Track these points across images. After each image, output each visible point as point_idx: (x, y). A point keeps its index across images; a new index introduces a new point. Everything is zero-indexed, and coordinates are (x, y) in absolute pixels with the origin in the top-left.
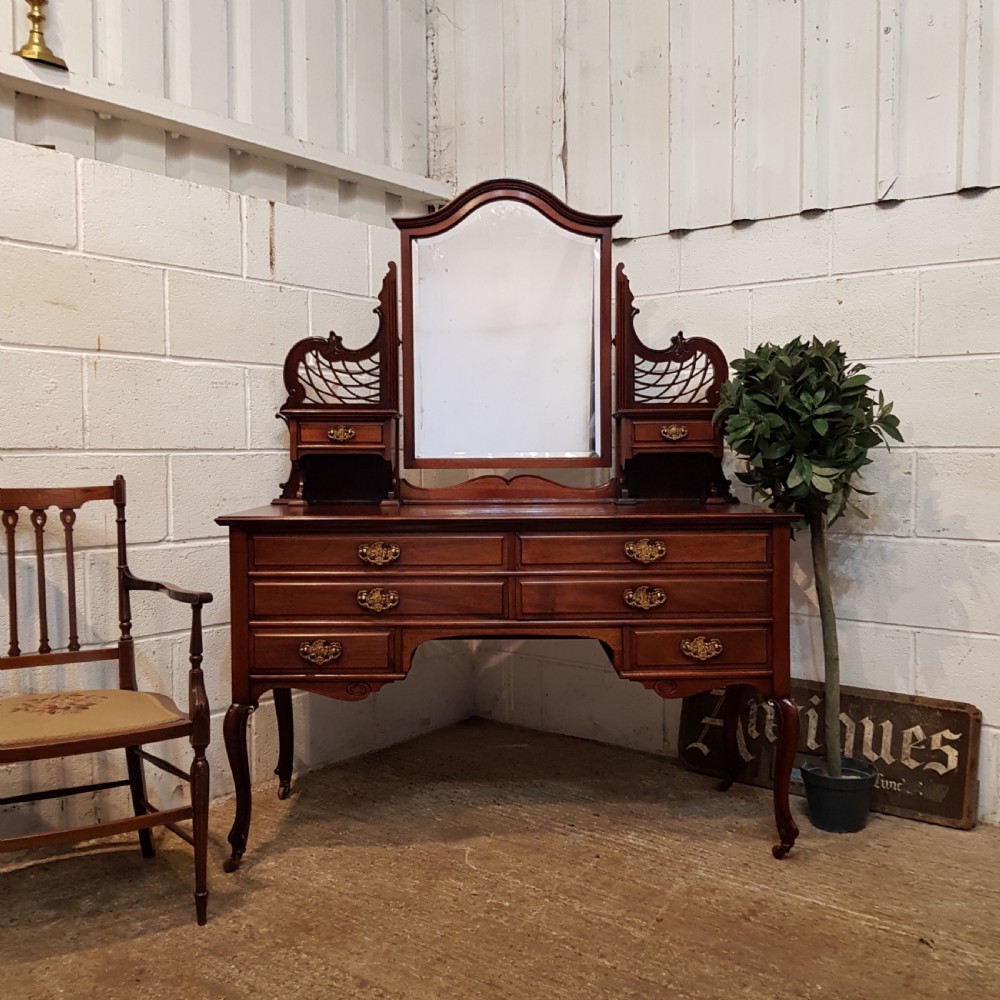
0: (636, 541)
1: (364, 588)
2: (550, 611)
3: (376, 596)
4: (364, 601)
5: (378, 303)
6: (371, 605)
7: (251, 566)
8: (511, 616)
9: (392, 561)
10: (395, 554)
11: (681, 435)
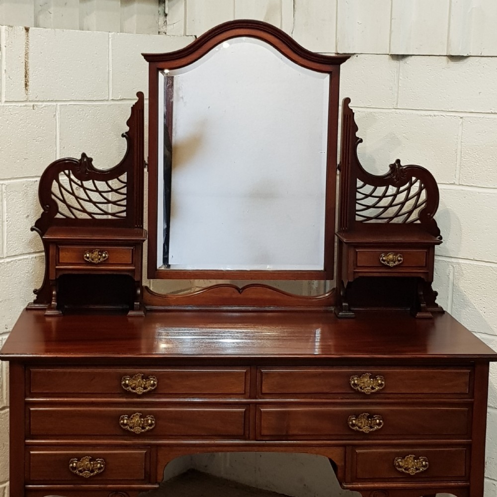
0: (360, 375)
1: (124, 413)
2: (284, 434)
3: (136, 419)
4: (126, 425)
5: (127, 129)
6: (131, 428)
7: (28, 393)
8: (252, 436)
9: (150, 392)
10: (153, 385)
11: (397, 263)
